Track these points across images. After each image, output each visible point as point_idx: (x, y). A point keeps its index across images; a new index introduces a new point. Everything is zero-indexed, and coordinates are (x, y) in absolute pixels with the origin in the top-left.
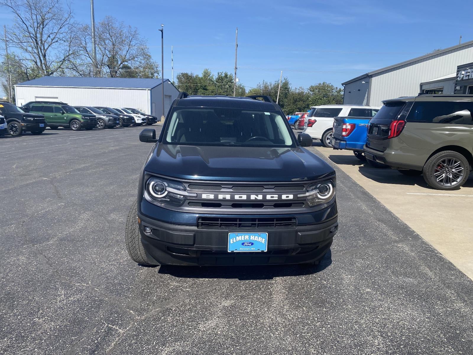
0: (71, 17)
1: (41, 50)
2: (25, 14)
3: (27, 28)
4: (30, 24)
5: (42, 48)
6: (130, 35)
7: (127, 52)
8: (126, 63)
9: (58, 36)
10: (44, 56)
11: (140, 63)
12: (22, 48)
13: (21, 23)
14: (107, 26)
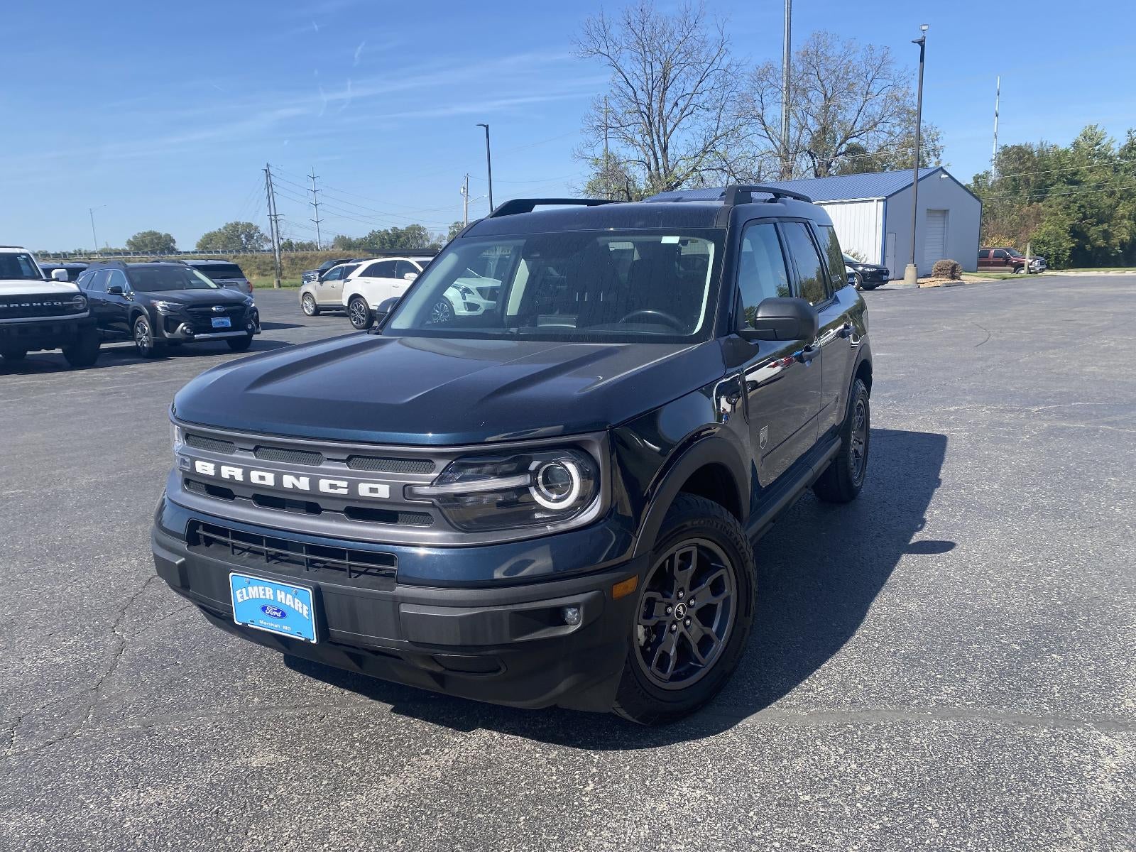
0: (725, 51)
1: (659, 136)
2: (631, 66)
3: (635, 93)
4: (640, 84)
5: (662, 132)
6: (869, 68)
7: (860, 111)
8: (854, 140)
9: (695, 101)
10: (665, 149)
11: (890, 133)
12: (626, 138)
13: (624, 85)
14: (813, 59)
